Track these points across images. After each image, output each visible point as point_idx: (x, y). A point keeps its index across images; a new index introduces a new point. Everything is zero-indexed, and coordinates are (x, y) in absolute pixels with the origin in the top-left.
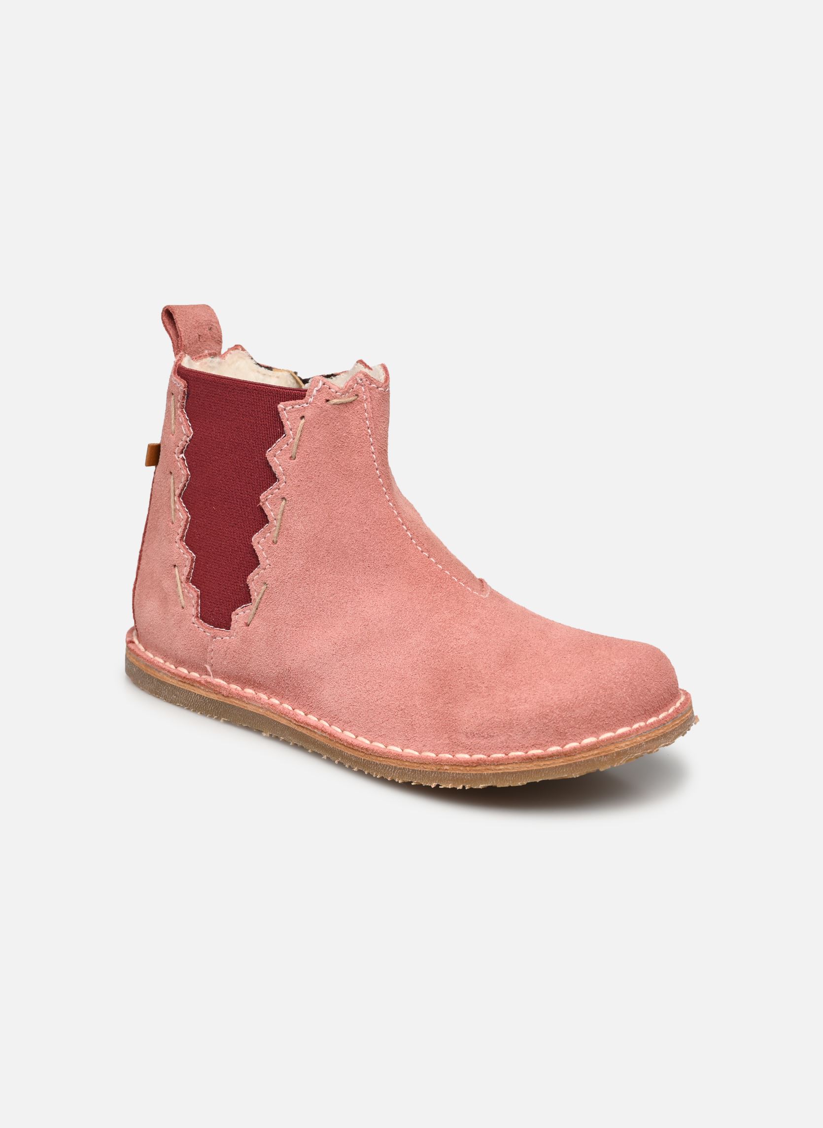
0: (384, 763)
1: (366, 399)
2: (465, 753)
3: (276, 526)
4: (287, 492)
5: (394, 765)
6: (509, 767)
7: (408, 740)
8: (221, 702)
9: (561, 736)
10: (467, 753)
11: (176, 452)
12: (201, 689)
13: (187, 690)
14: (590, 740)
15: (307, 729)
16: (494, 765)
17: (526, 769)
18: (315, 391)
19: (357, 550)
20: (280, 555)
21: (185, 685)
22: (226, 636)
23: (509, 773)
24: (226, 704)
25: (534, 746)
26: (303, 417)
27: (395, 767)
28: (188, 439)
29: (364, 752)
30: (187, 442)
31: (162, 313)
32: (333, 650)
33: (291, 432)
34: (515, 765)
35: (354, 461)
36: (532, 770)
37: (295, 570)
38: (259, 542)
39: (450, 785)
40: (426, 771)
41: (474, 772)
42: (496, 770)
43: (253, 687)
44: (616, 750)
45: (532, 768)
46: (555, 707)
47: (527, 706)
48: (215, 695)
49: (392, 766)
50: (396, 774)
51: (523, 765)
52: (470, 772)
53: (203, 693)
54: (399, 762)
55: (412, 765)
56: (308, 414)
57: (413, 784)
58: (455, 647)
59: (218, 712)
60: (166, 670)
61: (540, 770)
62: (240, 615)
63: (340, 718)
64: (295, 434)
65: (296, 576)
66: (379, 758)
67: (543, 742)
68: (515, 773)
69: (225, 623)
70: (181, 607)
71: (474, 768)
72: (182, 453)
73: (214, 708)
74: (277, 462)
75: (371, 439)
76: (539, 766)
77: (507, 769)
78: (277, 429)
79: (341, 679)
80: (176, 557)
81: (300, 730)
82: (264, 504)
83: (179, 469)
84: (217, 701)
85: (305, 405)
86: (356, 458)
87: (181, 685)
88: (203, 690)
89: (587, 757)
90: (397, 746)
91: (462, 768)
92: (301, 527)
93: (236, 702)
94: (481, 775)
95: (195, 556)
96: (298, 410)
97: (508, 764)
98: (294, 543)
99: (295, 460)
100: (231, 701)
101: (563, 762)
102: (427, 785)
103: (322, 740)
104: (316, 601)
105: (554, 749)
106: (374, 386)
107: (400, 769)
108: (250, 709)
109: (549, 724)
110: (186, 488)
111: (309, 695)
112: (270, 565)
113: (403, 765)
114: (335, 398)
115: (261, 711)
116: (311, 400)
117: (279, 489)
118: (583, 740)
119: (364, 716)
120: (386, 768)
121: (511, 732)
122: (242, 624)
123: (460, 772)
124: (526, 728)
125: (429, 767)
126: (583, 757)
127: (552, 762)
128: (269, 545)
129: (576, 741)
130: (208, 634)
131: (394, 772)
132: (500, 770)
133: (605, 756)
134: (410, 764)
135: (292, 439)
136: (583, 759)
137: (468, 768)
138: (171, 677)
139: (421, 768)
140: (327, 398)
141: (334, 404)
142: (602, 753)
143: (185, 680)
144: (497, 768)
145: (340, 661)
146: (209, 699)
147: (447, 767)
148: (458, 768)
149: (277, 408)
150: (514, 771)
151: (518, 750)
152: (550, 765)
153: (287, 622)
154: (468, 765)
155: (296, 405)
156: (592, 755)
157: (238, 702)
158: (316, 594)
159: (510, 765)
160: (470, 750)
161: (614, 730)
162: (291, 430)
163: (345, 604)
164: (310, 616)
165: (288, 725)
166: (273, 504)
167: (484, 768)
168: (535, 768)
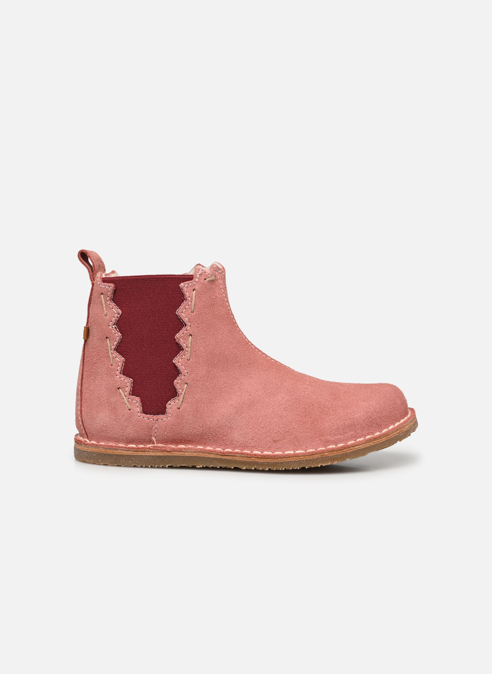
0: (287, 461)
1: (220, 278)
2: (333, 445)
3: (188, 351)
4: (192, 331)
5: (293, 460)
6: (361, 446)
7: (297, 446)
8: (166, 456)
9: (380, 427)
10: (334, 445)
11: (110, 325)
12: (150, 452)
13: (140, 456)
14: (391, 427)
15: (229, 456)
16: (353, 447)
17: (369, 446)
18: (198, 275)
19: (233, 357)
20: (193, 366)
21: (138, 452)
22: (165, 418)
23: (360, 449)
24: (169, 456)
25: (368, 434)
26: (194, 290)
27: (295, 461)
28: (119, 316)
29: (273, 458)
30: (118, 318)
31: (78, 255)
32: (236, 411)
33: (189, 298)
34: (363, 445)
35: (221, 311)
36: (372, 446)
37: (203, 373)
38: (178, 361)
39: (329, 463)
40: (314, 459)
41: (342, 453)
42: (354, 449)
43: (183, 444)
44: (405, 430)
45: (372, 445)
46: (373, 412)
47: (359, 414)
48: (161, 453)
49: (292, 461)
50: (295, 465)
51: (367, 444)
52: (340, 453)
53: (153, 454)
54: (297, 458)
55: (305, 457)
56: (197, 287)
57: (306, 468)
58: (304, 395)
59: (164, 462)
60: (123, 447)
61: (375, 445)
62: (172, 405)
63: (248, 446)
64: (192, 299)
65: (204, 376)
66: (283, 459)
67: (372, 431)
68: (364, 449)
69: (163, 411)
70: (128, 410)
71: (342, 451)
72: (114, 325)
73: (161, 461)
74: (184, 315)
75: (226, 299)
76: (375, 443)
77: (359, 447)
78: (181, 298)
79: (243, 425)
80: (120, 383)
81: (224, 457)
82: (179, 340)
83: (114, 334)
84: (163, 456)
85: (194, 283)
86: (222, 309)
87: (135, 453)
88: (152, 452)
89: (395, 435)
90: (290, 451)
91: (335, 452)
92: (202, 349)
93: (176, 453)
94: (346, 453)
95: (132, 380)
96: (191, 286)
97: (360, 444)
98: (200, 358)
99: (194, 313)
100: (172, 454)
101: (385, 439)
102: (316, 466)
103: (241, 459)
104: (218, 388)
105: (377, 434)
106: (221, 271)
107: (298, 461)
108: (187, 455)
109: (373, 421)
110: (118, 344)
111: (224, 439)
112: (188, 373)
113: (299, 459)
114: (209, 277)
115: (195, 454)
116: (197, 280)
117: (187, 330)
118: (389, 427)
119: (264, 441)
120: (289, 463)
121: (356, 428)
122: (175, 408)
123: (334, 455)
124: (363, 425)
125: (315, 456)
126: (393, 435)
127: (380, 440)
128: (185, 362)
129: (386, 428)
130: (152, 420)
131: (294, 464)
132: (356, 448)
133: (402, 433)
134: (304, 457)
135: (190, 303)
136: (393, 436)
137: (339, 452)
138: (127, 451)
139: (311, 458)
140: (205, 278)
141: (209, 281)
142: (400, 432)
143: (138, 450)
144: (355, 448)
145: (240, 415)
146: (157, 456)
147: (326, 454)
148: (333, 452)
149: (179, 287)
150: (363, 448)
151: (361, 437)
152: (380, 441)
153: (203, 402)
154: (338, 450)
155: (190, 283)
156: (397, 433)
157: (178, 453)
158: (216, 384)
159: (361, 445)
160: (336, 443)
161: (399, 421)
162: (189, 297)
163: (233, 387)
164: (215, 396)
165: (216, 457)
166: (183, 338)
167: (347, 449)
168: (373, 444)
